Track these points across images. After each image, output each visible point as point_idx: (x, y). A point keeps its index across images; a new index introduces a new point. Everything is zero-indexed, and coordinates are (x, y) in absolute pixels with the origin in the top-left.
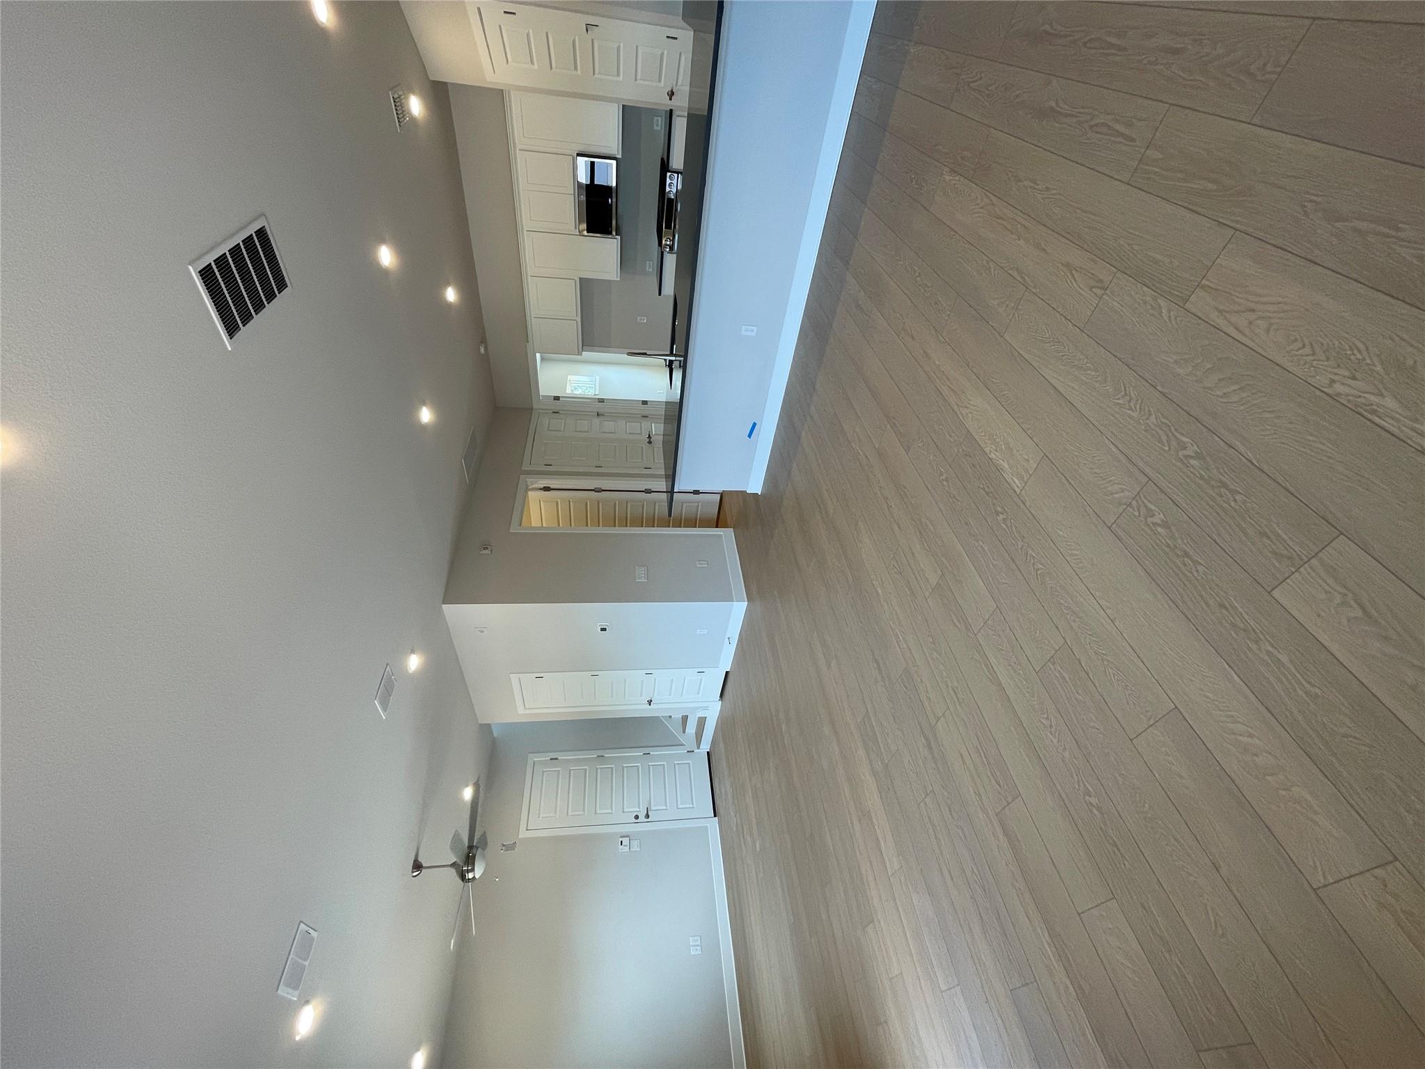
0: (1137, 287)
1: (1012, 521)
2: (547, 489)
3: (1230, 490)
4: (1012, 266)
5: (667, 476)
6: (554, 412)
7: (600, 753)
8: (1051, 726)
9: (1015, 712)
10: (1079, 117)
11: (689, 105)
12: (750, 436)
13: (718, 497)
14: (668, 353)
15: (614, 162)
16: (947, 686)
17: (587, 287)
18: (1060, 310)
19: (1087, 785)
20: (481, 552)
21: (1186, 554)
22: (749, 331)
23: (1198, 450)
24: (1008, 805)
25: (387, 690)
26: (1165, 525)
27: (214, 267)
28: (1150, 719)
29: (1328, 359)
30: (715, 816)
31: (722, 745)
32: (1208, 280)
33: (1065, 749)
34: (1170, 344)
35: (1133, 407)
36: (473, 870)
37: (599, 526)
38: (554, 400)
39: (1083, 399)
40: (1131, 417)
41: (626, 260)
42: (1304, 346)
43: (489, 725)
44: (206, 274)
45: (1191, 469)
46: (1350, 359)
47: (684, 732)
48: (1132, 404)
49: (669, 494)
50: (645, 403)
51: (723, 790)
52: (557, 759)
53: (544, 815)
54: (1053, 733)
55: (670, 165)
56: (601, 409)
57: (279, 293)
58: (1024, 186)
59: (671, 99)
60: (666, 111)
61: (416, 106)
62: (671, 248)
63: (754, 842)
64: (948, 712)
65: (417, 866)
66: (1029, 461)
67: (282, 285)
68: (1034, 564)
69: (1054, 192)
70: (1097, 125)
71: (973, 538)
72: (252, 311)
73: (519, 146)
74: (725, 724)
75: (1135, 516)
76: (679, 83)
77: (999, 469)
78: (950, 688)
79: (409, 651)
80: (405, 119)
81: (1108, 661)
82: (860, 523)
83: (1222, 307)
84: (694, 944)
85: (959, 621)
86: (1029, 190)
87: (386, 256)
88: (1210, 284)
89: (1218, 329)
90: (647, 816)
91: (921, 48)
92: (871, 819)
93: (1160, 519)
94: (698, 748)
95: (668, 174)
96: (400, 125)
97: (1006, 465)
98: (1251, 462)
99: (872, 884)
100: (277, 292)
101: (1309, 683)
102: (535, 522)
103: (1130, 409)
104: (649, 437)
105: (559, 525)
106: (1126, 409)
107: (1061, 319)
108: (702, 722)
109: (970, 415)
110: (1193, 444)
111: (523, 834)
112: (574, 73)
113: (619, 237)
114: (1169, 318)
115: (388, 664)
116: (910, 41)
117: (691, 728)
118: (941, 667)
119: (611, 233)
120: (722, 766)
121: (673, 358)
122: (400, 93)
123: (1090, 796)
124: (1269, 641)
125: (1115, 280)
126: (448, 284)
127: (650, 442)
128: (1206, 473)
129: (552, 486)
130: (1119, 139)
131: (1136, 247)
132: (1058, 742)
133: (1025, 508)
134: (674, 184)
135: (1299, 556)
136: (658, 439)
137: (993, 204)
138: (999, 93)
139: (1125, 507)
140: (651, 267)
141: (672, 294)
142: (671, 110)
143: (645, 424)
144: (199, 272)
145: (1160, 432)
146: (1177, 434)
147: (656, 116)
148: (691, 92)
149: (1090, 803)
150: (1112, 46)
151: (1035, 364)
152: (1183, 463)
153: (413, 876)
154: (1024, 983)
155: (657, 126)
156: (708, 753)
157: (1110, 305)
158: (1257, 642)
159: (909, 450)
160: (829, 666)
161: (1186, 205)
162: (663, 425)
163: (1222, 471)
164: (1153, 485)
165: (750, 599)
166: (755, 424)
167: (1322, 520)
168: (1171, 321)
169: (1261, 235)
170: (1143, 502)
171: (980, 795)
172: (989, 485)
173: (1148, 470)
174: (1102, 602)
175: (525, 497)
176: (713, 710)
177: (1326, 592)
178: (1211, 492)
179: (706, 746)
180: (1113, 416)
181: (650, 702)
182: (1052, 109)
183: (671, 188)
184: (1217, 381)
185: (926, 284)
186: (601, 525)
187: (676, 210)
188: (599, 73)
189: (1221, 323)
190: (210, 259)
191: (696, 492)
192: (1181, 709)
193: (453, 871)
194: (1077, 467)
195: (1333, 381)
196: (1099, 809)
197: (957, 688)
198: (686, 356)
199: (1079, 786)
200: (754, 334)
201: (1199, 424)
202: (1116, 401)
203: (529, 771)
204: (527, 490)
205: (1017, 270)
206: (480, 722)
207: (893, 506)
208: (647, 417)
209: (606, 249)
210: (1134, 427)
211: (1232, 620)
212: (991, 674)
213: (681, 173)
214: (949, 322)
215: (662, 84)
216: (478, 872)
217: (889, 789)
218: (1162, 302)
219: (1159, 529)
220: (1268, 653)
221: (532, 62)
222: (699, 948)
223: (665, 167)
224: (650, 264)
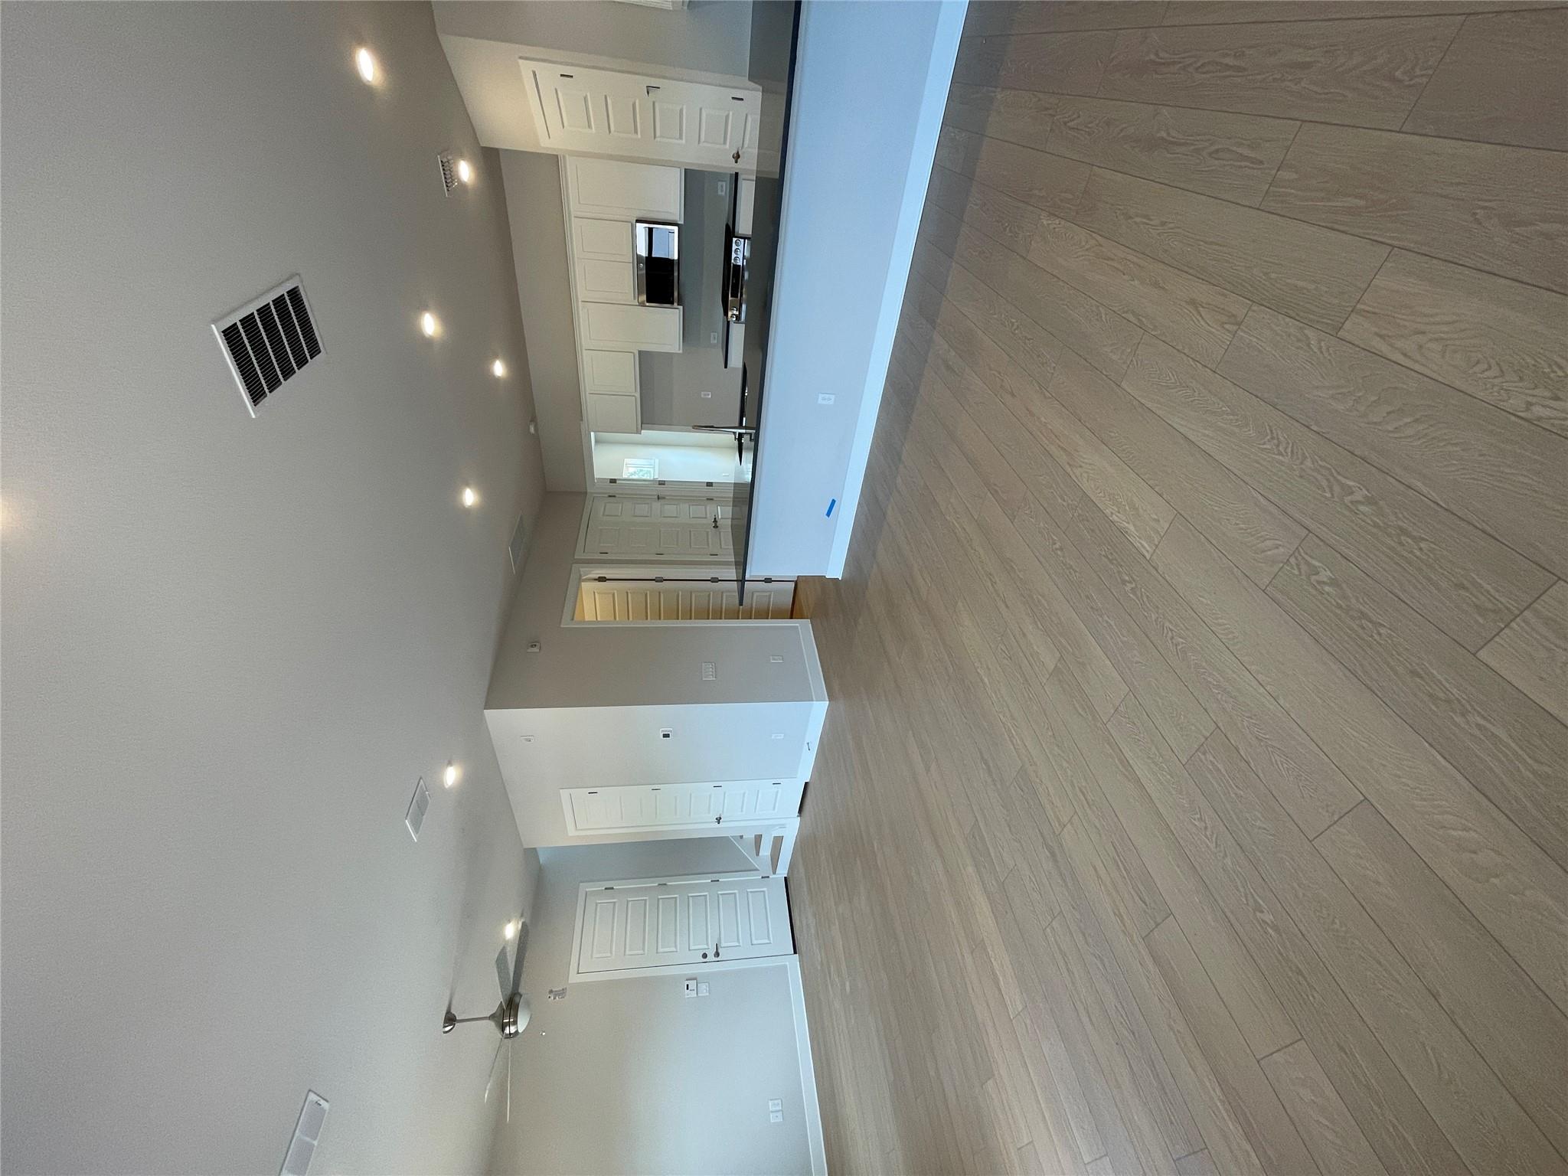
0: (1278, 320)
1: (1143, 590)
2: (602, 579)
3: (1414, 538)
4: (1126, 309)
5: (737, 564)
6: (610, 496)
7: (662, 880)
8: (1206, 828)
9: (1160, 815)
10: (1195, 145)
11: (757, 167)
12: (828, 514)
13: (793, 585)
14: (737, 425)
15: (676, 229)
16: (1073, 785)
17: (647, 361)
18: (1186, 351)
19: (1257, 898)
20: (529, 651)
21: (1363, 615)
22: (825, 400)
23: (1368, 494)
24: (1156, 927)
25: (419, 808)
26: (1333, 582)
27: (240, 327)
28: (1333, 815)
29: (1521, 379)
30: (795, 953)
31: (802, 870)
32: (1365, 304)
33: (1226, 855)
34: (1323, 377)
35: (1283, 451)
36: (515, 1023)
37: (660, 619)
38: (611, 482)
39: (1220, 447)
40: (1281, 463)
41: (689, 331)
42: (1490, 368)
43: (535, 849)
44: (230, 334)
45: (1361, 516)
46: (1549, 378)
47: (758, 854)
48: (1281, 448)
49: (740, 583)
50: (709, 484)
51: (804, 923)
52: (612, 888)
53: (598, 956)
54: (1209, 837)
55: (736, 230)
56: (661, 491)
57: (311, 358)
58: (1136, 223)
59: (736, 162)
60: (731, 175)
61: (465, 171)
62: (738, 318)
63: (843, 985)
64: (1076, 817)
65: (450, 1019)
66: (1159, 521)
67: (315, 350)
68: (1172, 638)
69: (1172, 225)
70: (1217, 151)
71: (1096, 612)
72: (281, 377)
73: (573, 214)
74: (804, 844)
75: (1294, 574)
76: (746, 146)
77: (1123, 532)
78: (1077, 788)
79: (446, 762)
80: (454, 184)
81: (1273, 747)
82: (960, 604)
83: (1384, 332)
84: (774, 1109)
85: (1084, 709)
86: (1142, 226)
87: (430, 325)
88: (1367, 308)
89: (1381, 357)
90: (717, 954)
91: (1008, 93)
92: (985, 949)
93: (1327, 576)
94: (774, 873)
95: (734, 239)
96: (448, 190)
97: (1132, 528)
98: (1438, 504)
99: (991, 1031)
100: (309, 357)
101: (1536, 761)
102: (589, 616)
103: (1280, 454)
104: (715, 521)
105: (615, 618)
106: (1274, 454)
107: (1188, 361)
108: (778, 842)
109: (1084, 474)
110: (1362, 487)
111: (574, 978)
112: (634, 136)
113: (681, 307)
114: (1320, 348)
115: (421, 778)
116: (996, 87)
117: (766, 850)
118: (1065, 764)
119: (672, 303)
120: (802, 894)
121: (743, 431)
122: (449, 158)
123: (1262, 912)
124: (1479, 713)
125: (1250, 314)
126: (496, 356)
127: (716, 527)
128: (1380, 520)
129: (608, 577)
130: (1243, 164)
131: (1273, 276)
132: (1216, 847)
133: (1157, 575)
134: (741, 252)
135: (1508, 609)
136: (726, 524)
137: (1101, 245)
138: (1100, 129)
139: (1281, 565)
140: (716, 338)
141: (741, 366)
142: (737, 174)
143: (710, 507)
144: (223, 332)
145: (1319, 477)
146: (1339, 478)
147: (719, 181)
148: (758, 153)
149: (1263, 921)
150: (1228, 67)
151: (1159, 412)
152: (1351, 511)
153: (447, 1032)
154: (1191, 1151)
155: (722, 191)
156: (785, 878)
157: (1247, 341)
158: (1463, 715)
159: (1014, 519)
160: (928, 770)
161: (1329, 225)
162: (731, 508)
163: (1400, 516)
164: (1315, 538)
165: (831, 697)
166: (834, 502)
167: (1535, 566)
168: (1322, 352)
169: (1425, 249)
170: (1303, 558)
171: (1120, 916)
172: (1112, 551)
173: (1308, 522)
174: (1260, 677)
175: (578, 587)
176: (791, 828)
177: (1549, 650)
178: (1389, 541)
179: (783, 871)
180: (1258, 463)
181: (719, 820)
182: (1162, 138)
183: (737, 254)
184: (1385, 415)
185: (1026, 337)
186: (662, 617)
187: (743, 276)
188: (661, 136)
189: (1384, 348)
190: (236, 318)
191: (768, 580)
192: (1371, 800)
193: (492, 1024)
194: (1219, 524)
195: (1529, 405)
196: (1276, 929)
197: (1085, 787)
198: (757, 428)
199: (1247, 900)
200: (831, 402)
201: (1366, 464)
202: (1261, 446)
203: (581, 902)
204: (580, 580)
205: (1133, 313)
206: (526, 846)
207: (998, 582)
208: (712, 499)
209: (667, 320)
210: (1286, 473)
211: (1429, 689)
212: (1127, 770)
213: (749, 239)
214: (1055, 375)
215: (727, 146)
216: (522, 1024)
217: (1006, 912)
218: (1309, 332)
219: (1327, 588)
220: (1478, 725)
221: (590, 126)
222: (780, 1114)
223: (730, 233)
224: (714, 335)
